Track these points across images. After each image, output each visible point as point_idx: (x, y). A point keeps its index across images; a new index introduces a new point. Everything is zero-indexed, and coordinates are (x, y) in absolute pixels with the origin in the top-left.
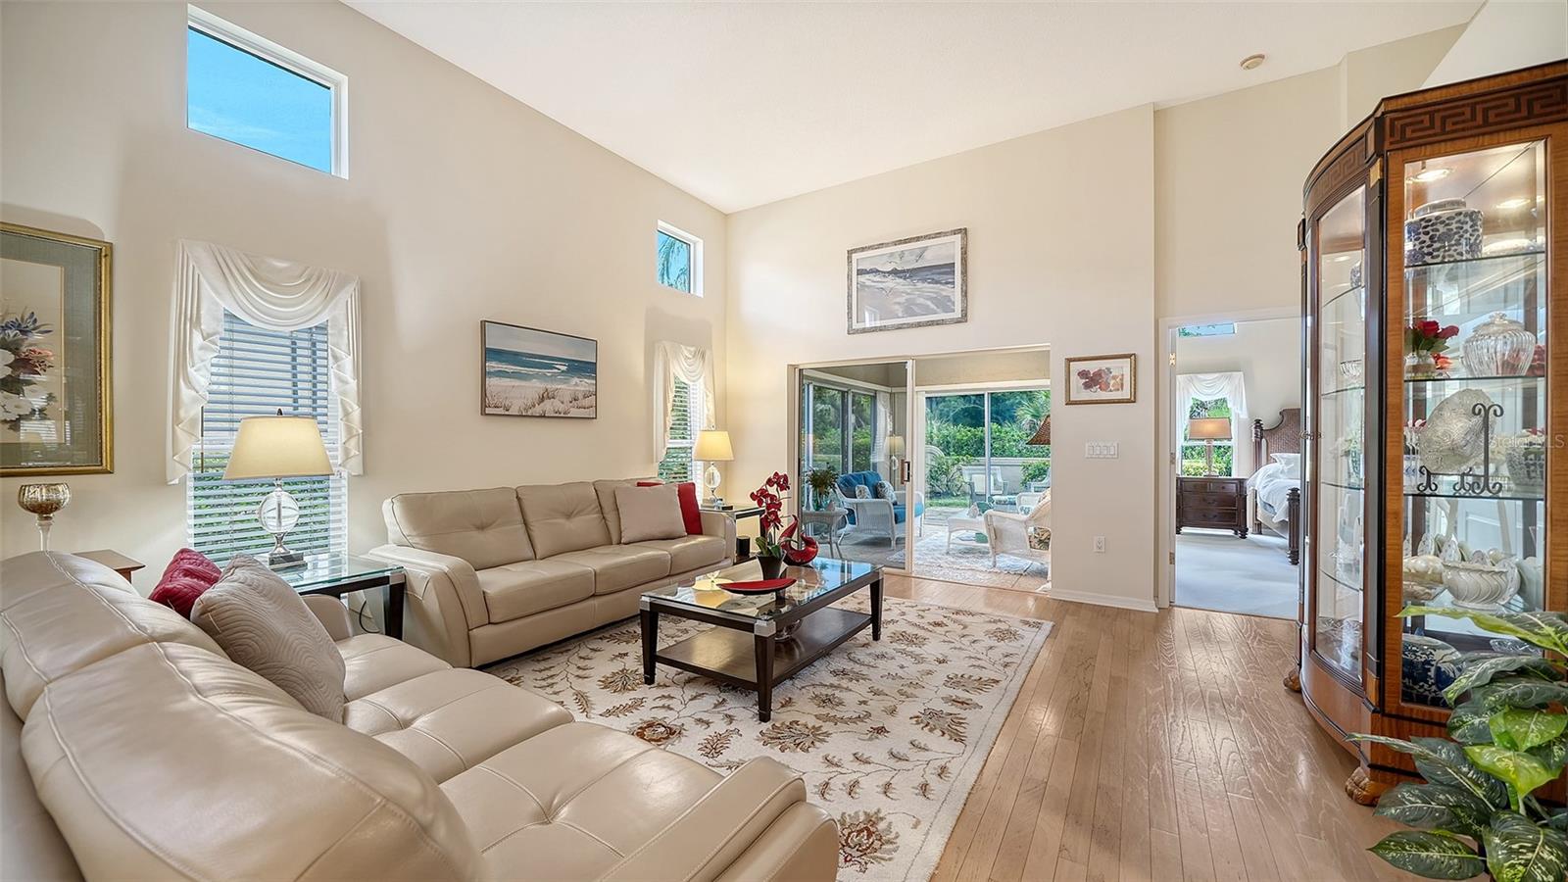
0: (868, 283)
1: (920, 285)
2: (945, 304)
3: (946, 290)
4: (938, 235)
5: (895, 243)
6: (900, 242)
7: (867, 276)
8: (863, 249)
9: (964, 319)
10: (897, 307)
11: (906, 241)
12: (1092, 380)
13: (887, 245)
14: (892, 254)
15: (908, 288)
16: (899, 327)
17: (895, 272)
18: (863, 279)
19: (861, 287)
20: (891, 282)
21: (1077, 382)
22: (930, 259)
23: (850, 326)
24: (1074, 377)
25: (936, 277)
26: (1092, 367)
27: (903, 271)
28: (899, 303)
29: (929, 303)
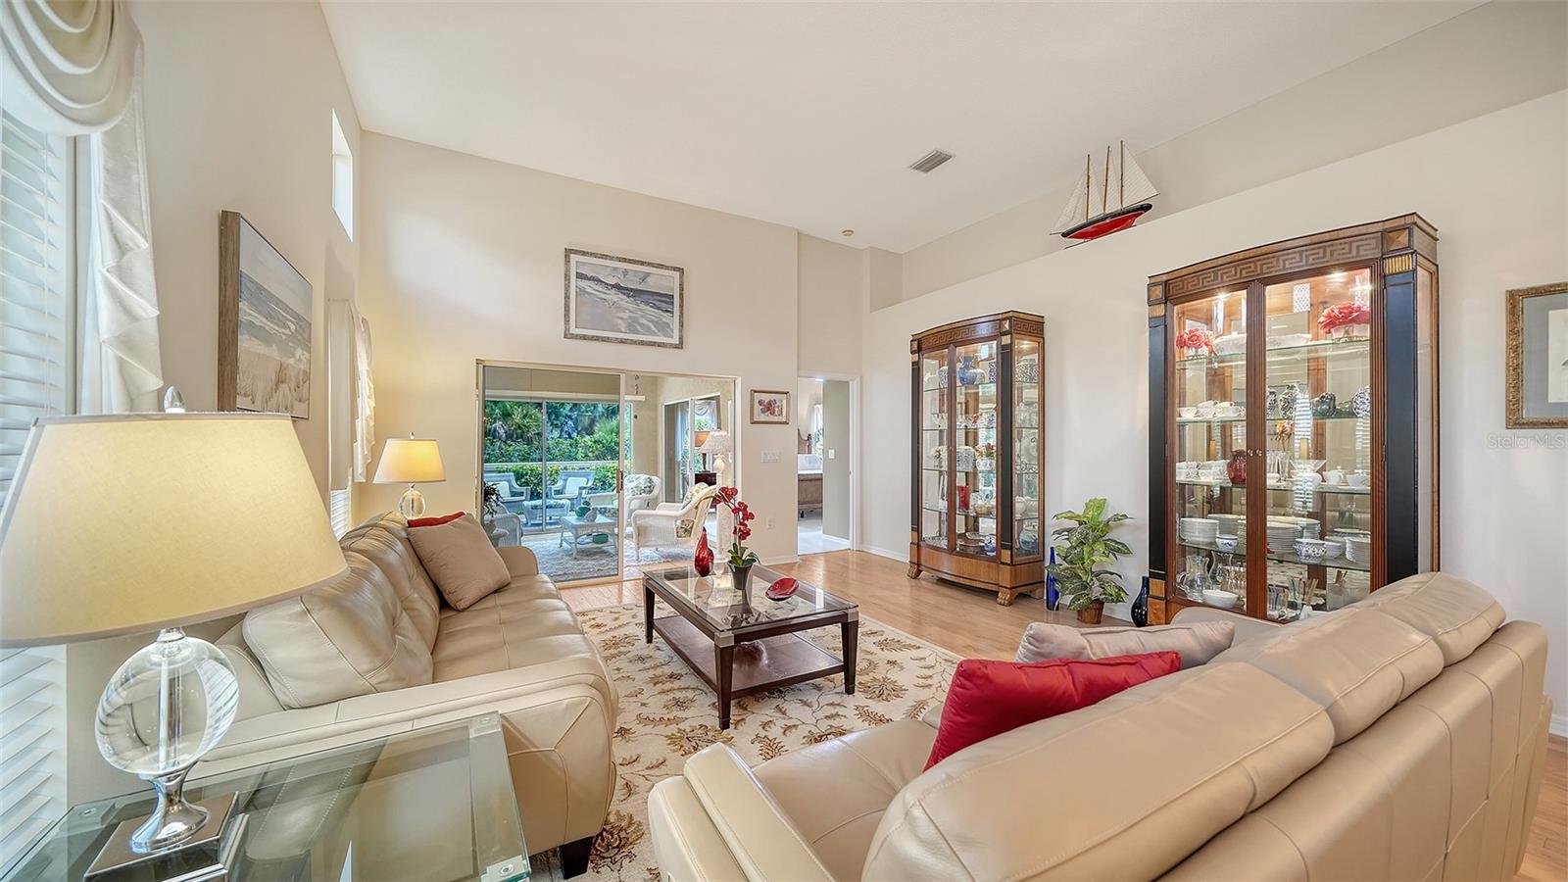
0: (589, 290)
1: (642, 306)
2: (664, 328)
3: (666, 318)
4: (661, 266)
5: (620, 260)
6: (625, 260)
7: (588, 283)
8: (584, 253)
9: (680, 346)
10: (620, 321)
11: (631, 261)
12: (769, 407)
13: (611, 258)
14: (615, 269)
15: (631, 307)
16: (623, 341)
17: (617, 287)
18: (583, 284)
19: (581, 292)
20: (614, 296)
21: (757, 408)
22: (651, 285)
23: (567, 329)
24: (756, 404)
25: (657, 303)
26: (767, 398)
27: (627, 289)
28: (622, 318)
29: (650, 324)
